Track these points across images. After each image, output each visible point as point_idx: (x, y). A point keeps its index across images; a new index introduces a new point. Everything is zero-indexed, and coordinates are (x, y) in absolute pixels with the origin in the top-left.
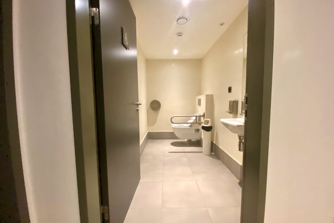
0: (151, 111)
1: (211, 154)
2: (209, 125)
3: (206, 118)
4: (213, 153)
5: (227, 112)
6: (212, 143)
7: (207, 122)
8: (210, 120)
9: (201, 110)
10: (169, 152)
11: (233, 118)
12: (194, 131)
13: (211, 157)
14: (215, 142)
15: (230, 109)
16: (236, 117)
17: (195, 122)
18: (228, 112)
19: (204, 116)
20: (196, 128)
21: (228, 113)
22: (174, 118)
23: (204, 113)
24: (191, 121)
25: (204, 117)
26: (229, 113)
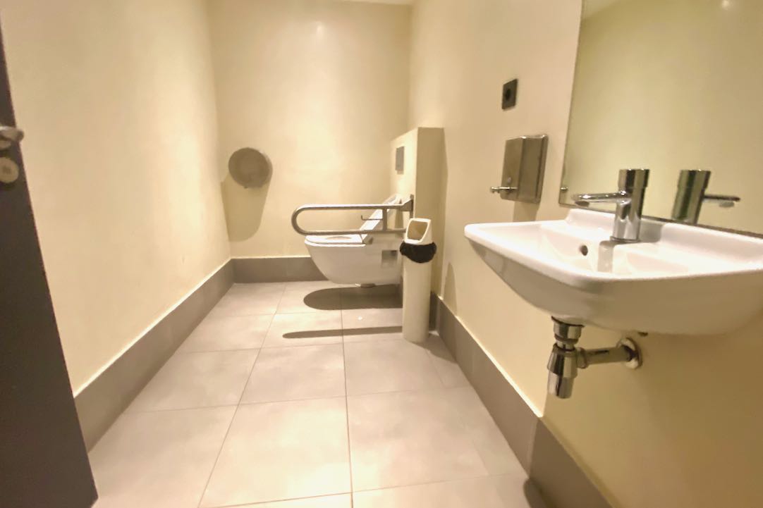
0: (236, 188)
1: (430, 335)
2: (424, 240)
3: (416, 217)
4: (435, 333)
5: (493, 191)
6: (433, 299)
7: (419, 229)
8: (428, 221)
9: (404, 187)
10: (287, 336)
11: (516, 219)
12: (380, 258)
13: (429, 348)
14: (445, 297)
15: (509, 180)
16: (532, 217)
17: (381, 229)
18: (499, 191)
19: (410, 206)
20: (386, 247)
21: (497, 195)
22: (303, 212)
23: (412, 196)
24: (370, 226)
25: (411, 211)
26: (503, 197)
